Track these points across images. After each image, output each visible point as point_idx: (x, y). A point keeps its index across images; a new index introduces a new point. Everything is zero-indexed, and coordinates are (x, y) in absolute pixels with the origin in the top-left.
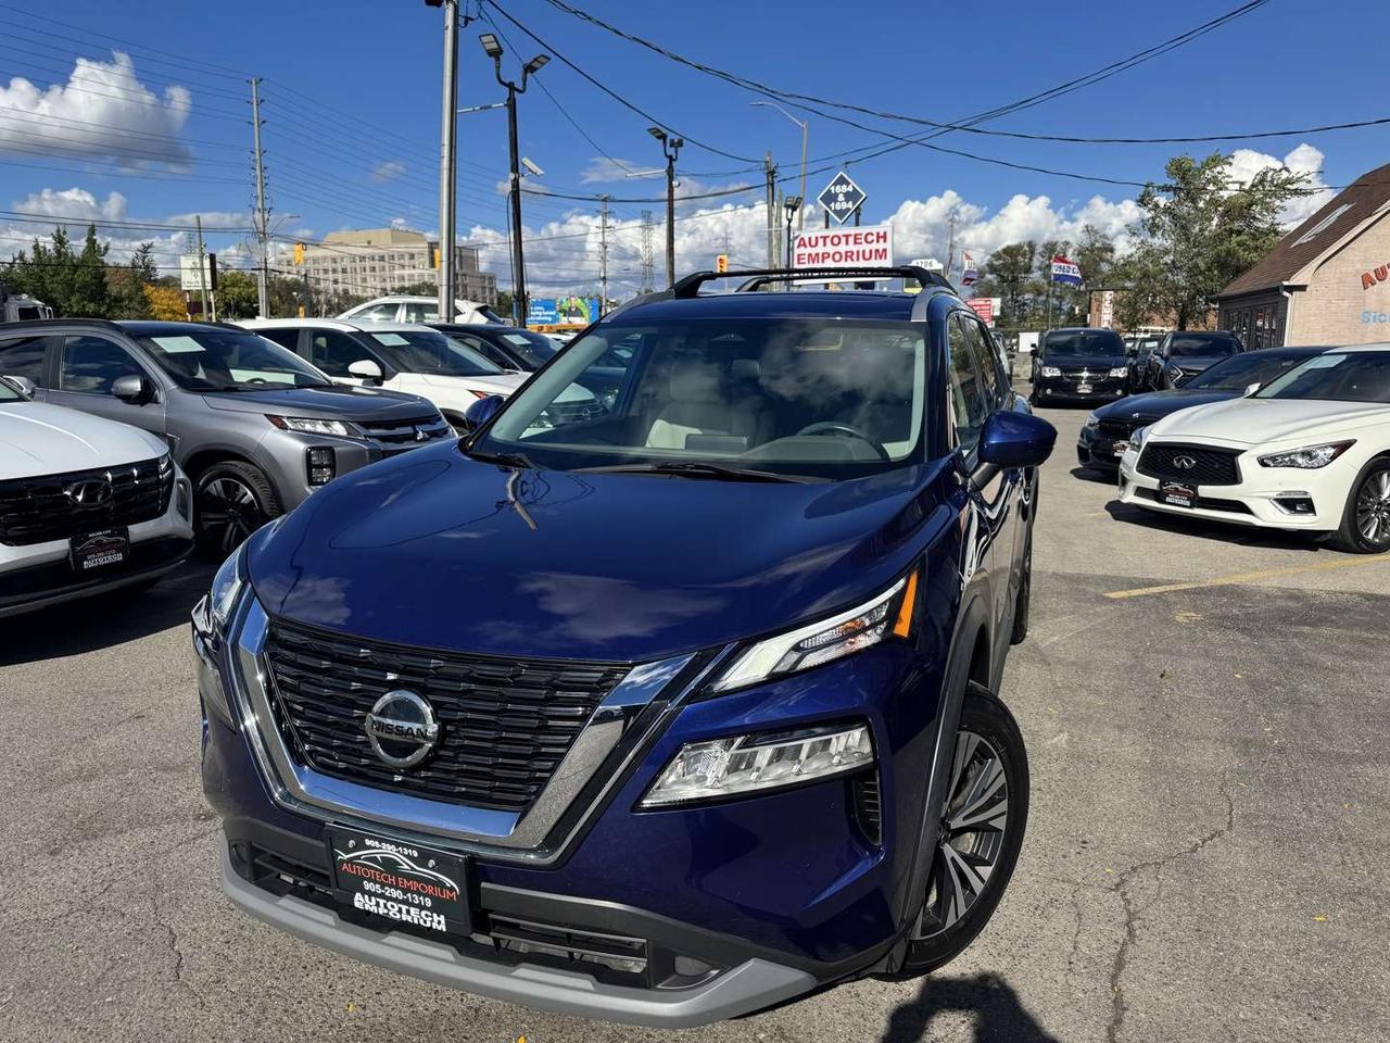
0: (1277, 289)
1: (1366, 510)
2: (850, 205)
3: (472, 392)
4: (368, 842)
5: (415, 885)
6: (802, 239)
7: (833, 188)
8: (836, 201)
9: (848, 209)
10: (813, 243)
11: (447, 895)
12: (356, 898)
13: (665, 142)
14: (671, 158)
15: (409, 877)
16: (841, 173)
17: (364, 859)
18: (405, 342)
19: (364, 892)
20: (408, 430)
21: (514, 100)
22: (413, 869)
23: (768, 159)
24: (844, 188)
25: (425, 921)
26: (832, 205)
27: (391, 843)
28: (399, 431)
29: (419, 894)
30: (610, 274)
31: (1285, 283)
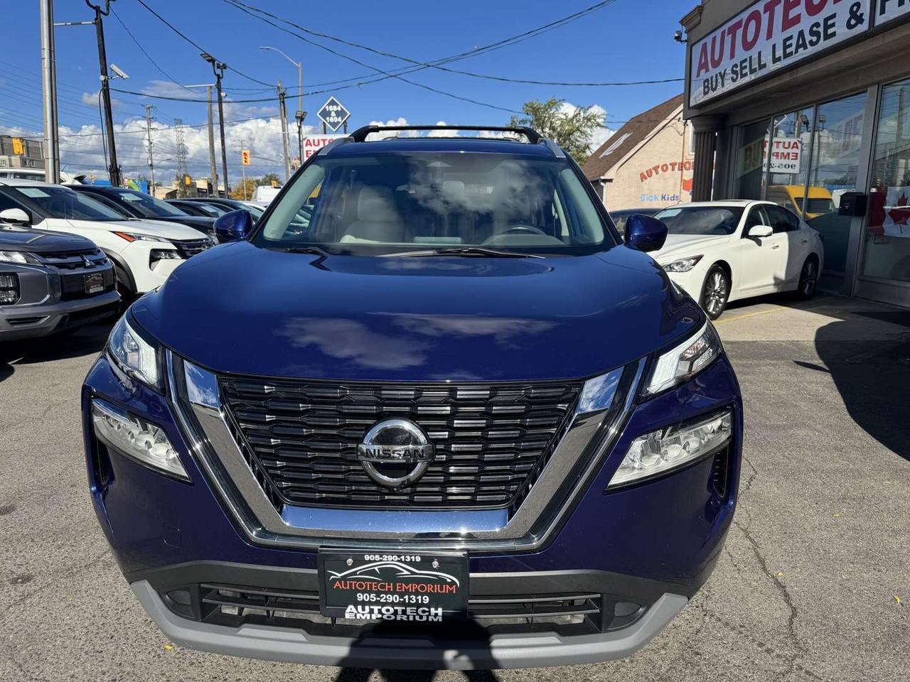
0: (598, 181)
1: (708, 296)
2: (340, 119)
3: (114, 232)
4: (367, 558)
5: (413, 587)
6: (308, 140)
7: (327, 107)
8: (330, 116)
9: (338, 123)
10: (316, 143)
11: (446, 589)
12: (348, 610)
13: (214, 64)
14: (218, 76)
15: (407, 581)
16: (332, 97)
17: (360, 574)
18: (45, 195)
19: (356, 604)
20: (77, 259)
21: (101, 20)
22: (413, 573)
23: (279, 85)
24: (335, 108)
25: (421, 617)
26: (328, 118)
27: (392, 554)
28: (70, 260)
29: (417, 594)
30: (155, 162)
31: (602, 178)
